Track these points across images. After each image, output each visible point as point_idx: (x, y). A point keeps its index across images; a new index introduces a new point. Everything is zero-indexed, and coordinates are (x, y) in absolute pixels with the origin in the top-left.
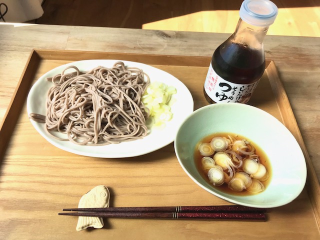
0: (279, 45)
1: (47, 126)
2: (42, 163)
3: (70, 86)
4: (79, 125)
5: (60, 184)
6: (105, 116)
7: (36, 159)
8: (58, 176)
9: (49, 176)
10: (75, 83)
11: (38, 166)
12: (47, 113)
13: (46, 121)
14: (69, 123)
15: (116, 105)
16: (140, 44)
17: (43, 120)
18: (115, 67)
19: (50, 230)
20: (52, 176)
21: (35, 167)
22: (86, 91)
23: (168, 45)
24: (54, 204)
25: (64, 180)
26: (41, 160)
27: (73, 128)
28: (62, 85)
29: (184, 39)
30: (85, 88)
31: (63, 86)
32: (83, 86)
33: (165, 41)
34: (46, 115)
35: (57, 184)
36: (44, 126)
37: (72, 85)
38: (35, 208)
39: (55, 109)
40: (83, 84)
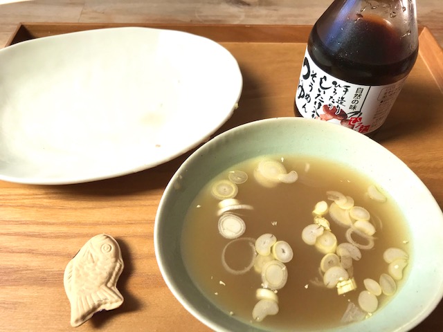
0: (432, 11)
2: (25, 201)
5: (57, 237)
7: (16, 195)
8: (53, 224)
9: (38, 224)
11: (18, 206)
16: (200, 16)
19: (32, 321)
20: (44, 224)
21: (12, 209)
23: (246, 16)
24: (44, 272)
25: (64, 229)
26: (23, 197)
29: (273, 7)
33: (241, 10)
35: (51, 237)
38: (7, 280)
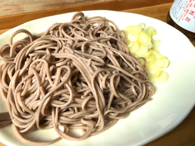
1: (18, 129)
3: (28, 57)
4: (67, 110)
6: (106, 85)
10: (32, 52)
12: (8, 107)
13: (13, 121)
14: (53, 113)
15: (110, 65)
17: (7, 120)
18: (74, 20)
22: (57, 57)
27: (62, 118)
28: (15, 59)
30: (53, 54)
31: (17, 60)
32: (47, 51)
34: (9, 110)
36: (13, 129)
37: (31, 55)
39: (21, 97)
40: (45, 49)
